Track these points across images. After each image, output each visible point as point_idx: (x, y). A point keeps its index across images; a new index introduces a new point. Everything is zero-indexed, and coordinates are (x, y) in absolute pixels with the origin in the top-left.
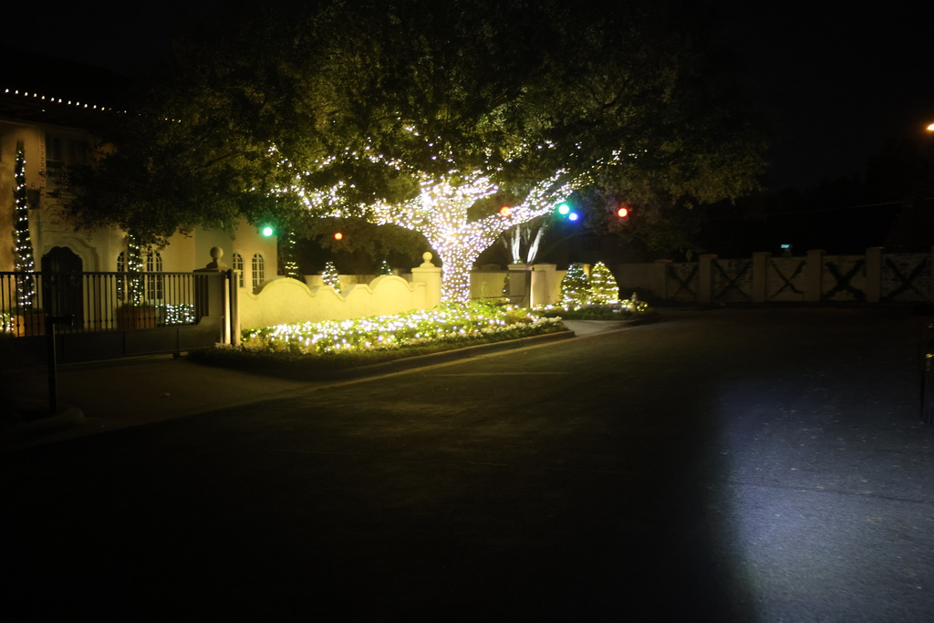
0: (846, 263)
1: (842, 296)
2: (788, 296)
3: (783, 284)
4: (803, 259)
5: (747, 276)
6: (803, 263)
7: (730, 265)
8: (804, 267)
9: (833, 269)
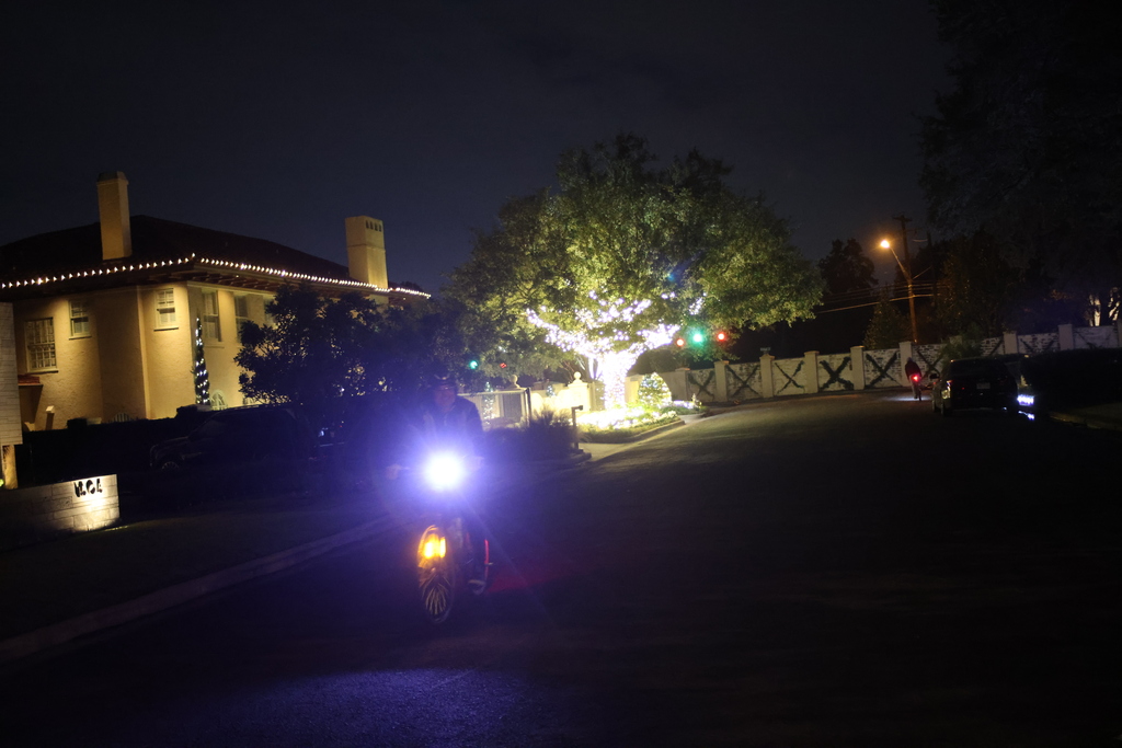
0: (836, 360)
1: (835, 387)
2: (792, 390)
3: (786, 381)
4: (801, 359)
5: (757, 376)
6: (802, 363)
7: (741, 369)
8: (802, 366)
9: (826, 365)
